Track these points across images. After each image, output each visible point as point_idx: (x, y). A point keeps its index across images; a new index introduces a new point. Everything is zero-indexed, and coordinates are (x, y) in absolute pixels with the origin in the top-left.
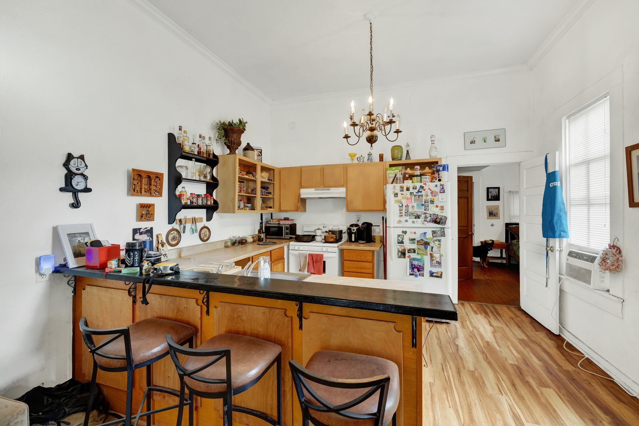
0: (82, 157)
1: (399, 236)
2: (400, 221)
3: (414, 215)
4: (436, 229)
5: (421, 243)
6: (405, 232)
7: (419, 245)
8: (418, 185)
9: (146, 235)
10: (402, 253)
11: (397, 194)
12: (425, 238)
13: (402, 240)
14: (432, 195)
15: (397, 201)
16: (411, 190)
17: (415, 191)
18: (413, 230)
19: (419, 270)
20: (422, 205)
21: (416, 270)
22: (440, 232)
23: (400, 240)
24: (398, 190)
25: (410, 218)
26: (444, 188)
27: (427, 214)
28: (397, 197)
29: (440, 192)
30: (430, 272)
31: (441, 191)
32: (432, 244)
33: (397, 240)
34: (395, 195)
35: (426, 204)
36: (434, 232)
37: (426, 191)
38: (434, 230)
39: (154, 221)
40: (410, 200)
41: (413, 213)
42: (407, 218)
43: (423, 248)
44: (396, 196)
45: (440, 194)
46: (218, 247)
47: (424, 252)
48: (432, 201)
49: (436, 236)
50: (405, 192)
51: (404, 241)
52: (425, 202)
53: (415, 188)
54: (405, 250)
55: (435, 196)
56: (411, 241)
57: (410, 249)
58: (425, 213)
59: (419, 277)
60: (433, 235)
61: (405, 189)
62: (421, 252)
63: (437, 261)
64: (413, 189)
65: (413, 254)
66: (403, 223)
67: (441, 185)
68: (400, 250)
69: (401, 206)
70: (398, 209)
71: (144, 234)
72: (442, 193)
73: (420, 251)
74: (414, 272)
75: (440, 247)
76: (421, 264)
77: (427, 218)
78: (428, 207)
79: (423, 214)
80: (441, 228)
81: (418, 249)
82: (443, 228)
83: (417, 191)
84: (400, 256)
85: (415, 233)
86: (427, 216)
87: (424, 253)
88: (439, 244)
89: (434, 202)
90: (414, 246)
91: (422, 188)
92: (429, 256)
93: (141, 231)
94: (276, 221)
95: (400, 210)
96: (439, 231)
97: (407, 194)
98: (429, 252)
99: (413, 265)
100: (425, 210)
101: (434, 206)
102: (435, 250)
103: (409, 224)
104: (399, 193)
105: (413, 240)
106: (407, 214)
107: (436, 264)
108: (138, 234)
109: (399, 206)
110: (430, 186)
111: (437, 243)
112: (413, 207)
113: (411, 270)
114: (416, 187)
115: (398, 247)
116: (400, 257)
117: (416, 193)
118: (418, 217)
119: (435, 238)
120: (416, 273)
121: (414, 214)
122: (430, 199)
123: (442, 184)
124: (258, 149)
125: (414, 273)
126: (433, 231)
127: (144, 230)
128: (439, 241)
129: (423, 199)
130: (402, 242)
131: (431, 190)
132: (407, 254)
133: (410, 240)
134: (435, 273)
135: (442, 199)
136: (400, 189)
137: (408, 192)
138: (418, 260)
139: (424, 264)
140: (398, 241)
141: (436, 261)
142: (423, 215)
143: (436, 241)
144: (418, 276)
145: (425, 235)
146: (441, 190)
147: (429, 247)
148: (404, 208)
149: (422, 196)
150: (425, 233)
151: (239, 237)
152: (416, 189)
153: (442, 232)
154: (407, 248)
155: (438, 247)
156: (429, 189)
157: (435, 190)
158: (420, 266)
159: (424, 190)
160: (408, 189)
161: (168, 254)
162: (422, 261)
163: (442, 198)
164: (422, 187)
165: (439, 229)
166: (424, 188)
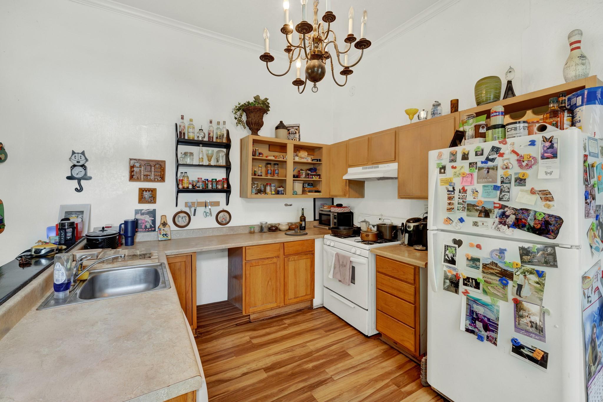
0: (83, 153)
1: (447, 247)
2: (449, 220)
3: (477, 210)
4: (531, 245)
5: (492, 271)
6: (459, 243)
7: (487, 273)
8: (487, 146)
9: (148, 216)
10: (452, 282)
11: (444, 168)
12: (501, 262)
13: (453, 256)
14: (521, 166)
15: (443, 181)
16: (472, 158)
17: (479, 159)
18: (477, 240)
19: (486, 328)
20: (496, 188)
21: (479, 325)
22: (541, 253)
23: (450, 256)
24: (445, 161)
25: (468, 215)
26: (555, 145)
27: (506, 209)
28: (444, 173)
29: (543, 158)
30: (514, 341)
31: (546, 155)
32: (519, 278)
33: (443, 256)
34: (441, 169)
35: (505, 185)
36: (524, 252)
37: (505, 156)
38: (526, 245)
39: (155, 203)
40: (469, 179)
41: (474, 206)
42: (464, 214)
43: (498, 283)
44: (443, 171)
45: (540, 161)
46: (240, 231)
47: (500, 292)
48: (521, 180)
49: (530, 262)
50: (459, 163)
51: (456, 259)
52: (502, 182)
53: (479, 153)
54: (457, 276)
55: (529, 166)
56: (471, 263)
57: (468, 278)
58: (502, 207)
59: (486, 343)
60: (521, 258)
61: (459, 156)
62: (492, 290)
63: (531, 322)
64: (476, 155)
65: (473, 289)
66: (454, 224)
67: (545, 140)
68: (449, 275)
69: (452, 191)
70: (445, 195)
71: (146, 214)
72: (548, 158)
73: (489, 287)
74: (475, 327)
75: (543, 291)
76: (492, 317)
77: (507, 217)
78: (509, 192)
79: (497, 207)
80: (547, 246)
81: (485, 281)
82: (553, 247)
83: (483, 158)
84: (448, 287)
85: (479, 246)
86: (507, 213)
87: (498, 294)
88: (537, 283)
89: (527, 181)
90: (477, 274)
91: (496, 152)
92: (511, 305)
93: (143, 211)
94: (326, 208)
95: (450, 198)
96: (538, 250)
97: (462, 167)
98: (513, 294)
99: (473, 314)
100: (500, 199)
101: (526, 191)
102: (528, 295)
103: (468, 226)
104: (449, 166)
105: (474, 261)
106: (462, 206)
107: (529, 328)
108: (140, 214)
109: (448, 191)
110: (515, 146)
111: (533, 278)
112: (475, 192)
113: (468, 322)
114: (483, 150)
115: (445, 269)
116: (447, 289)
117: (482, 162)
118: (486, 213)
119: (529, 267)
120: (479, 330)
121: (478, 208)
122: (516, 174)
123: (548, 138)
124: (295, 127)
125: (476, 330)
126: (522, 249)
127: (146, 211)
128: (540, 275)
129: (497, 175)
130: (452, 261)
131: (518, 154)
132: (462, 288)
133: (467, 259)
134: (526, 349)
135: (546, 173)
136: (450, 157)
137: (466, 163)
138: (484, 305)
139: (498, 319)
140: (445, 257)
141: (528, 319)
142: (496, 211)
143: (531, 273)
144: (485, 341)
145: (502, 255)
146: (545, 152)
147: (510, 282)
148: (457, 194)
149: (495, 168)
150: (502, 251)
151: (267, 223)
152: (482, 154)
153: (548, 254)
154: (463, 275)
155: (535, 288)
156: (514, 152)
157: (528, 153)
158: (489, 319)
159: (502, 155)
160: (465, 157)
161: (169, 234)
162: (495, 311)
163: (549, 171)
164: (496, 150)
165: (539, 246)
166: (501, 152)
